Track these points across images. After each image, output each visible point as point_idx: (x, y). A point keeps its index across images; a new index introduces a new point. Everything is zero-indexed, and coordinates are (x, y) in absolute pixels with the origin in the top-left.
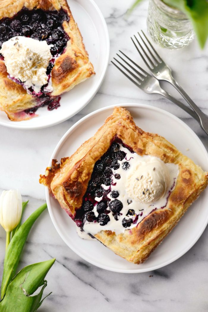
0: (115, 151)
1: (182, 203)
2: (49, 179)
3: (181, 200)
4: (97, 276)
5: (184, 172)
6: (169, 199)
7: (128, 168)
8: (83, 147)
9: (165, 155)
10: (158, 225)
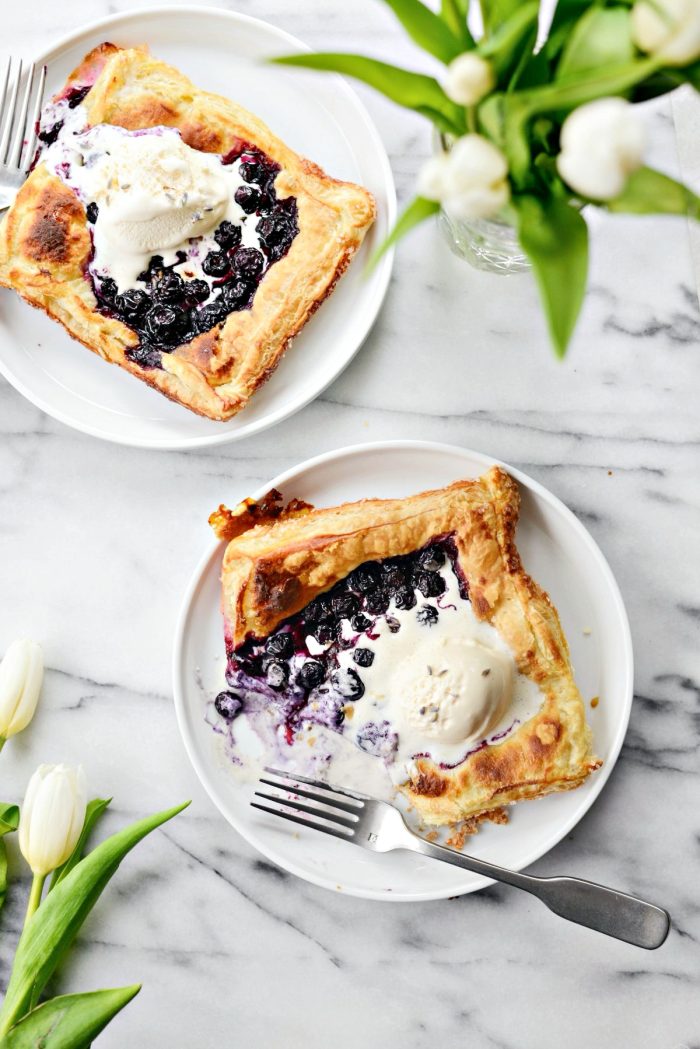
0: (426, 567)
1: (493, 787)
2: (236, 526)
3: (496, 780)
5: (546, 723)
6: (471, 758)
7: (428, 623)
8: (359, 509)
9: (531, 654)
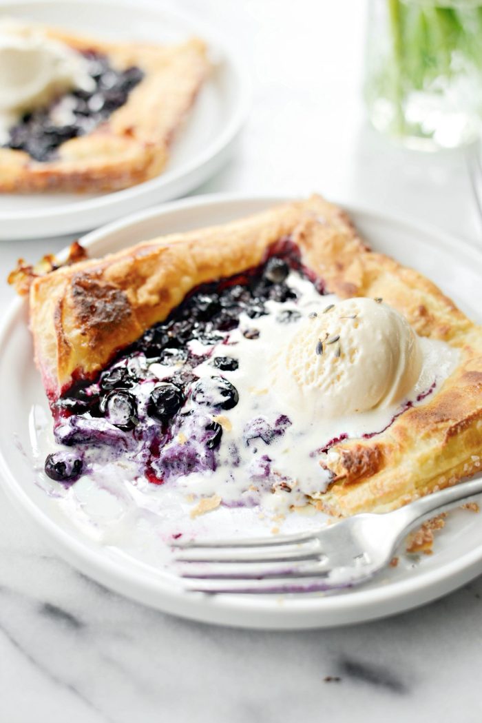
1: (442, 429)
3: (442, 421)
6: (400, 418)
9: (423, 311)
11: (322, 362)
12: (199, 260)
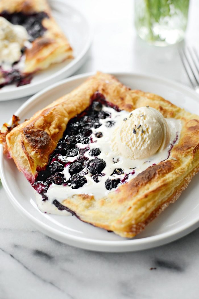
0: (96, 109)
1: (190, 151)
4: (64, 271)
5: (188, 123)
7: (112, 125)
9: (161, 109)
10: (159, 174)
11: (137, 136)
12: (68, 110)
